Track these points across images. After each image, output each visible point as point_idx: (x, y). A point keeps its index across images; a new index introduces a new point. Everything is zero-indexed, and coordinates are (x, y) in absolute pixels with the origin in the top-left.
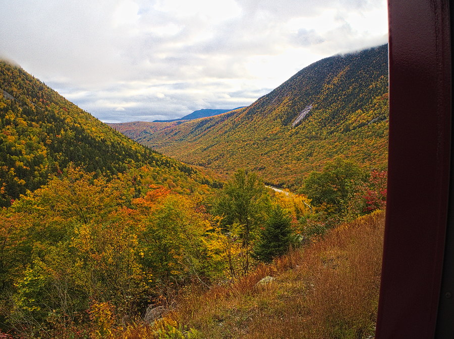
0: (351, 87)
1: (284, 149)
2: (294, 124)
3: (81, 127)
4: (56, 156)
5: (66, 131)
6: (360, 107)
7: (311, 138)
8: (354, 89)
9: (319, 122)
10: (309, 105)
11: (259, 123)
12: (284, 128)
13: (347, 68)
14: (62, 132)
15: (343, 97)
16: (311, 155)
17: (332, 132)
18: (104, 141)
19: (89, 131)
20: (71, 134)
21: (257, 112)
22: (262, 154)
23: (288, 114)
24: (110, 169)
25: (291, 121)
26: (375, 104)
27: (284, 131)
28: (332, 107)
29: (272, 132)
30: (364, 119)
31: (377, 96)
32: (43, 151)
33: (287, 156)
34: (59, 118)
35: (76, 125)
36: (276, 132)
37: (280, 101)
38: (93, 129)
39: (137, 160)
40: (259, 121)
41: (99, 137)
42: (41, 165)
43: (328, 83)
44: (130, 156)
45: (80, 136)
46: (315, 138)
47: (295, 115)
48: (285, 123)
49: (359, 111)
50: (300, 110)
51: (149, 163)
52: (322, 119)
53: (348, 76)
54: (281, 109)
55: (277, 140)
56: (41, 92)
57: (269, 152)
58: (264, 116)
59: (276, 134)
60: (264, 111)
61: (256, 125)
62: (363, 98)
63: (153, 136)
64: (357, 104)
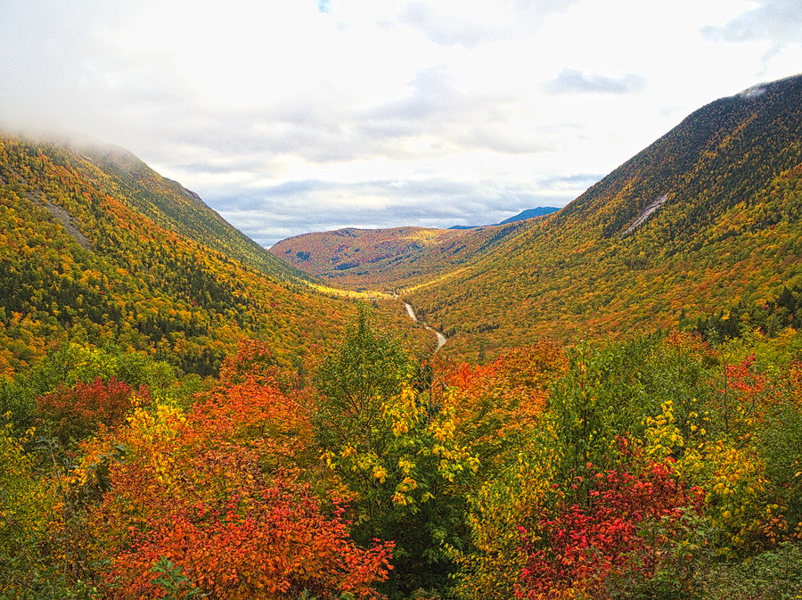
0: (746, 155)
2: (624, 235)
6: (747, 196)
8: (750, 159)
9: (664, 231)
10: (662, 196)
11: (568, 232)
12: (602, 243)
13: (755, 116)
15: (725, 176)
21: (578, 209)
22: (529, 296)
23: (619, 214)
25: (620, 228)
26: (773, 188)
27: (597, 249)
28: (698, 199)
29: (579, 250)
30: (738, 223)
31: (784, 170)
36: (584, 250)
37: (618, 187)
40: (570, 228)
43: (712, 149)
47: (633, 215)
48: (608, 233)
49: (743, 204)
50: (644, 206)
52: (671, 225)
53: (748, 133)
54: (618, 200)
57: (544, 291)
58: (584, 218)
59: (583, 255)
60: (588, 207)
61: (562, 236)
62: (759, 177)
63: (421, 254)
64: (744, 190)
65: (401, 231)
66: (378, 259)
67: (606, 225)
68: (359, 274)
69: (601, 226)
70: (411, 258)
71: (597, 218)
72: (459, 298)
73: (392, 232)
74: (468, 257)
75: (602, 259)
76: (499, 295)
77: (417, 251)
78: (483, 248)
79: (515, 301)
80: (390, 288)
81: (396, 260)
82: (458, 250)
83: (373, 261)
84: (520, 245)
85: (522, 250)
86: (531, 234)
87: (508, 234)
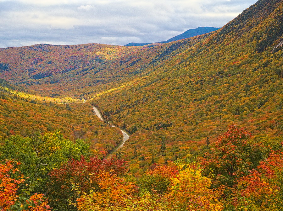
12: (256, 57)
22: (195, 100)
23: (270, 32)
25: (272, 43)
27: (251, 61)
29: (235, 62)
33: (222, 106)
36: (240, 62)
40: (228, 44)
48: (261, 48)
57: (207, 96)
59: (239, 66)
60: (243, 26)
61: (221, 51)
63: (104, 66)
65: (86, 47)
66: (68, 70)
67: (259, 41)
68: (52, 83)
69: (255, 42)
70: (95, 70)
71: (251, 36)
72: (137, 102)
73: (79, 48)
74: (143, 68)
75: (255, 70)
76: (171, 99)
77: (100, 63)
78: (155, 61)
79: (184, 104)
80: (79, 94)
81: (83, 71)
82: (134, 63)
83: (63, 72)
84: (185, 58)
85: (188, 63)
86: (195, 50)
87: (175, 50)
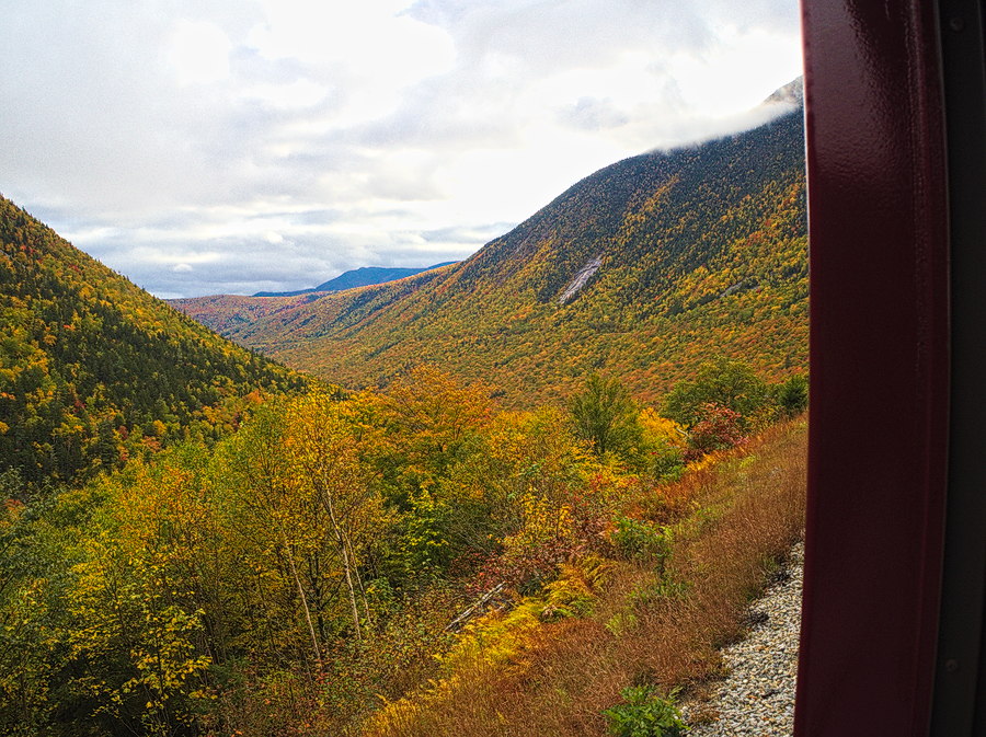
0: (682, 220)
1: (544, 352)
2: (563, 298)
3: (114, 306)
4: (69, 370)
5: (83, 315)
6: (703, 261)
7: (600, 328)
8: (690, 223)
9: (618, 294)
10: (594, 258)
11: (489, 296)
12: (543, 308)
13: (674, 180)
14: (76, 318)
15: (666, 241)
16: (601, 363)
17: (643, 316)
18: (164, 338)
19: (130, 317)
20: (94, 322)
21: (484, 273)
22: (497, 364)
23: (549, 278)
24: (184, 398)
25: (556, 292)
26: (735, 255)
27: (541, 314)
28: (643, 263)
29: (517, 315)
30: (711, 287)
31: (738, 237)
32: (40, 360)
33: (550, 368)
34: (66, 288)
35: (103, 302)
36: (525, 316)
37: (532, 249)
38: (140, 312)
39: (238, 379)
40: (487, 293)
41: (153, 329)
42: (39, 391)
43: (635, 210)
44: (223, 370)
45: (115, 327)
46: (609, 327)
47: (566, 279)
48: (544, 297)
49: (702, 269)
50: (576, 269)
51: (265, 385)
52: (623, 288)
53: (675, 197)
54: (534, 267)
55: (528, 334)
56: (20, 231)
57: (511, 358)
58: (500, 283)
59: (526, 321)
60: (499, 270)
61: (482, 302)
62: (709, 243)
64: (695, 255)
65: (213, 300)
67: (538, 290)
69: (531, 290)
71: (521, 282)
73: (202, 302)
75: (557, 324)
87: (370, 301)
